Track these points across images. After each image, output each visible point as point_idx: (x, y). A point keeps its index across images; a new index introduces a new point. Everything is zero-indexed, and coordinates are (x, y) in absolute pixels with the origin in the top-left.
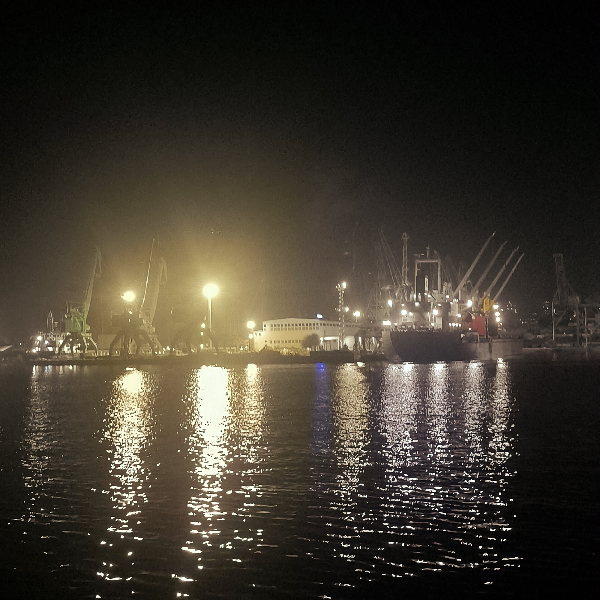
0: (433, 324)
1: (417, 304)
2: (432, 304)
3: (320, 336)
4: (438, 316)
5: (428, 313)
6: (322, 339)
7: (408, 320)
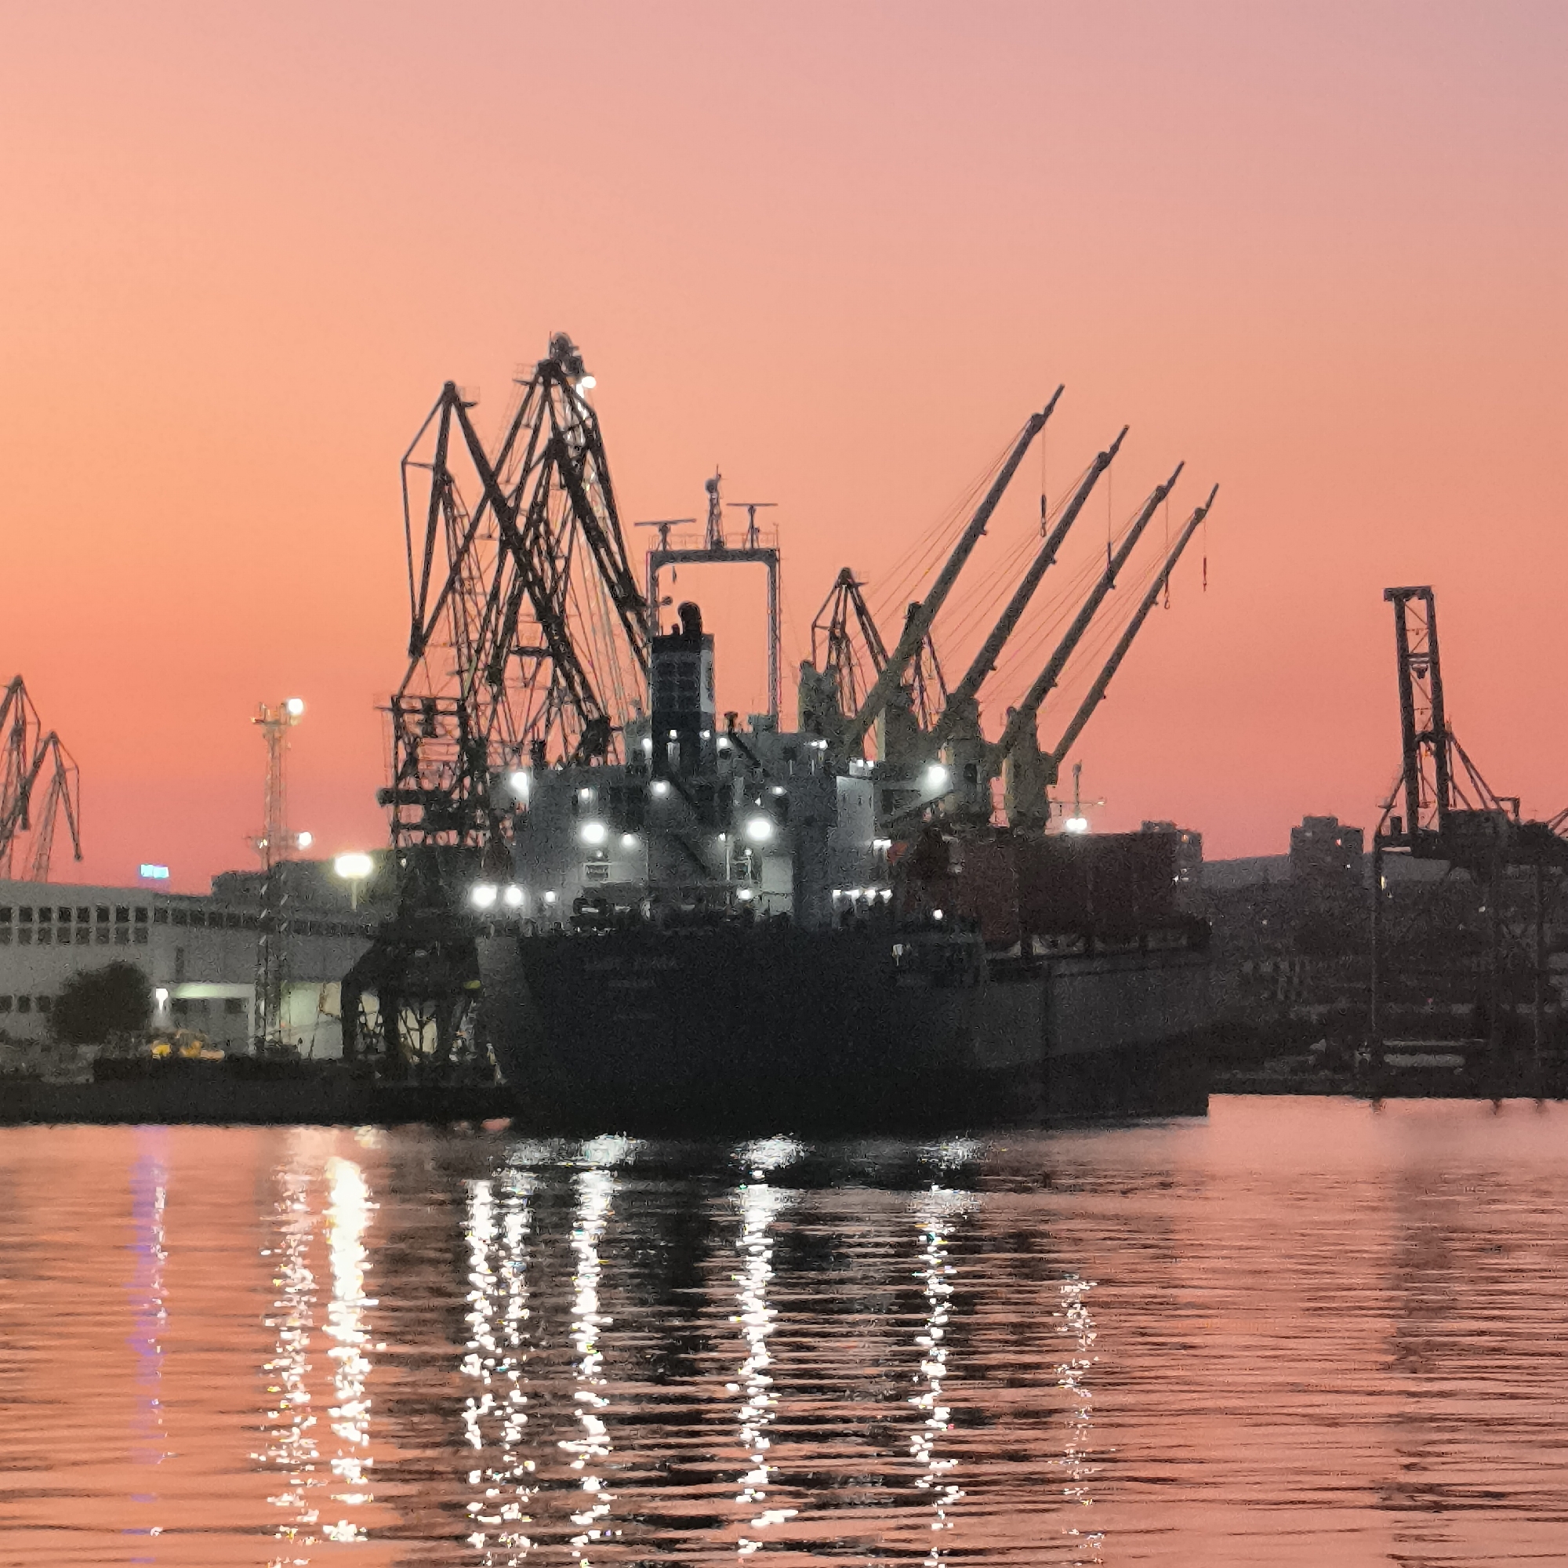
0: (745, 895)
1: (660, 788)
2: (739, 783)
3: (154, 979)
4: (773, 852)
5: (722, 837)
6: (161, 995)
7: (616, 875)
